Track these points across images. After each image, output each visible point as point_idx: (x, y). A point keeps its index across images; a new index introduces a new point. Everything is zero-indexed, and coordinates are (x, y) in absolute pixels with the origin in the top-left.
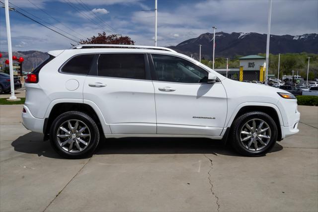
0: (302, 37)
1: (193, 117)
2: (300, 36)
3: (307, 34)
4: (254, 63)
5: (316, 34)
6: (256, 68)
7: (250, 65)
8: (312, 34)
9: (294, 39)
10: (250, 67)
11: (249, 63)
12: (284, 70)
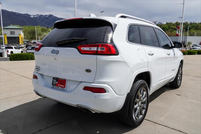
0: (35, 16)
1: (173, 70)
2: (34, 16)
3: (38, 15)
4: (14, 32)
5: (42, 15)
6: (16, 35)
7: (12, 33)
8: (41, 15)
9: (31, 17)
10: (12, 34)
11: (11, 32)
12: (31, 36)
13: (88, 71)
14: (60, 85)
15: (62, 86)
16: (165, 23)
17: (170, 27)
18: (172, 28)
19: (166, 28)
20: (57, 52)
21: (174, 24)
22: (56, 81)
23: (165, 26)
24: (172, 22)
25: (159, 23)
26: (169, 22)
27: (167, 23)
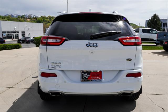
13: (129, 60)
14: (94, 78)
15: (97, 78)
16: (40, 17)
17: (45, 20)
18: (46, 21)
19: (41, 21)
20: (96, 46)
21: (47, 17)
22: (87, 75)
23: (40, 19)
24: (46, 16)
25: (34, 16)
26: (43, 16)
27: (41, 16)
